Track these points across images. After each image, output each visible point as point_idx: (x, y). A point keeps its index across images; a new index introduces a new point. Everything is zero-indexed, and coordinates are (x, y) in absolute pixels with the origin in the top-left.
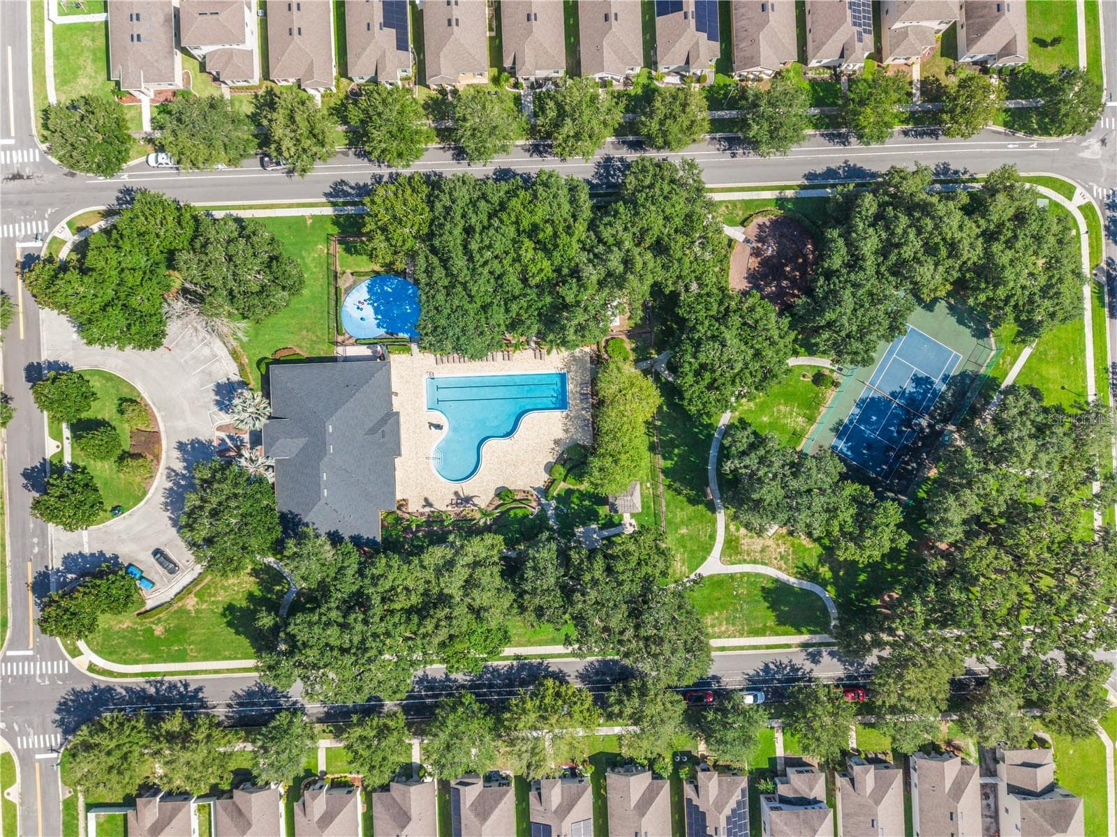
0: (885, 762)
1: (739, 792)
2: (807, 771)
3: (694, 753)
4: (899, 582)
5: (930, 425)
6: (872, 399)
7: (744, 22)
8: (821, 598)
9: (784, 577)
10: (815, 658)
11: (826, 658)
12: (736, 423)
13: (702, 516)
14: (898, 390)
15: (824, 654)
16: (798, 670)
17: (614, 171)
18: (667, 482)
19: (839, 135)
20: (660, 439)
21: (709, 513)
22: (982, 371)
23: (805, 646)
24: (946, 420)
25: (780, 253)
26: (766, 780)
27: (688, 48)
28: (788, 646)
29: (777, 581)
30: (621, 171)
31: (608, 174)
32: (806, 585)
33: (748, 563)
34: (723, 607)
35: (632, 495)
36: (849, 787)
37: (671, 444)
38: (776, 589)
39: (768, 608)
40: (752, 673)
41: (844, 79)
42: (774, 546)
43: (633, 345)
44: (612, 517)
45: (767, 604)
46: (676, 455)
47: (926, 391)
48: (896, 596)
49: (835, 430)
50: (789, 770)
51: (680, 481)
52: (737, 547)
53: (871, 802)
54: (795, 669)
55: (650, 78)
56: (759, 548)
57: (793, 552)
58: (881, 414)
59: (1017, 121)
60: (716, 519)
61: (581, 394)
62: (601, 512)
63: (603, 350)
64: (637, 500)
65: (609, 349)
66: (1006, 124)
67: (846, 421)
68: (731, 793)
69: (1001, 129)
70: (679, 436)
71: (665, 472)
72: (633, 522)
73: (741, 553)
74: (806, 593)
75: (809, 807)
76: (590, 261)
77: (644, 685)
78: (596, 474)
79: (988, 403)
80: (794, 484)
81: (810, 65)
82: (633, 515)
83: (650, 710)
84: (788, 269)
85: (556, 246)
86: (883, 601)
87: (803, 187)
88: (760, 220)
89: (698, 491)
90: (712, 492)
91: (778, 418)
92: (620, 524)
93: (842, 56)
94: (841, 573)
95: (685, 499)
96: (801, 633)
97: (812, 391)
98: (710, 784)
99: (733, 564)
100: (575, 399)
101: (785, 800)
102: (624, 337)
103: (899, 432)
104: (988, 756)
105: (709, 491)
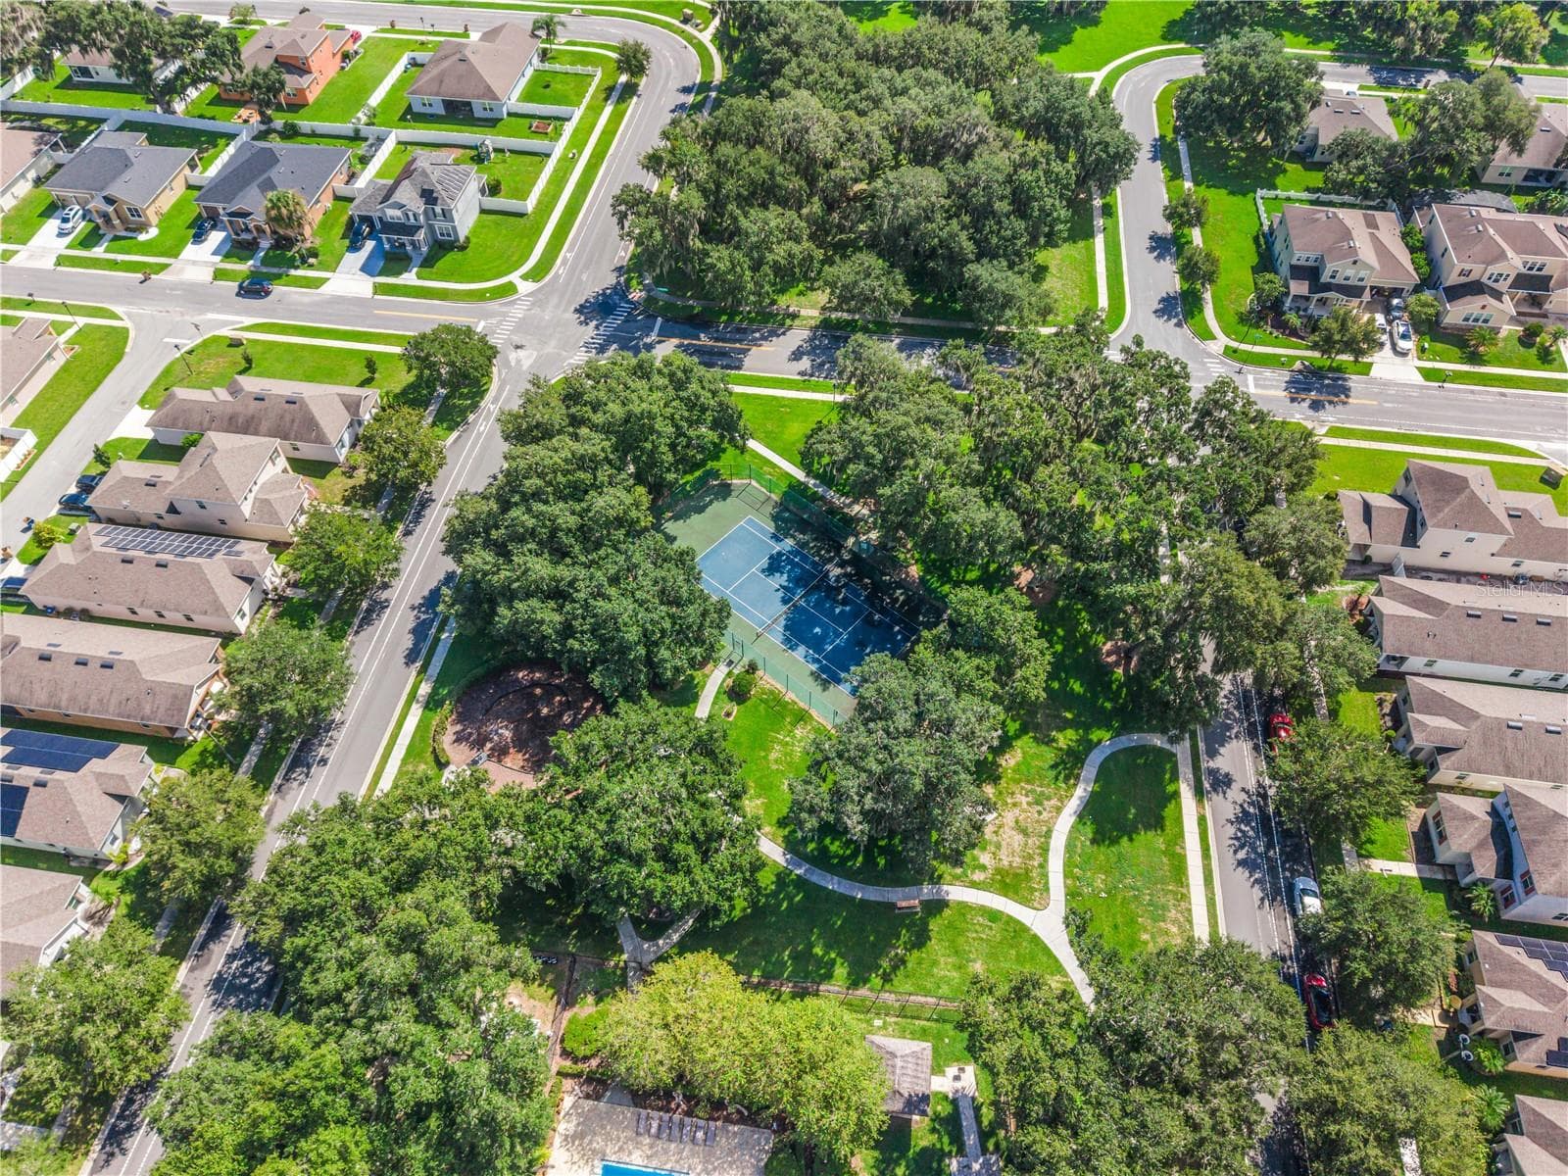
0: (1395, 703)
1: (1508, 950)
2: (1438, 824)
3: (1442, 1035)
4: (1086, 636)
5: (842, 564)
6: (786, 628)
7: (113, 701)
8: (1113, 754)
9: (1073, 804)
10: (1222, 782)
11: (1222, 763)
12: (786, 832)
13: (951, 925)
14: (780, 594)
15: (1212, 764)
16: (1244, 811)
17: (245, 975)
18: (876, 980)
19: (369, 611)
20: (788, 979)
21: (947, 912)
22: (775, 497)
23: (1199, 793)
24: (838, 548)
25: (516, 720)
26: (1471, 900)
27: (97, 792)
28: (1202, 820)
29: (1081, 817)
30: (251, 963)
31: (244, 988)
32: (1089, 770)
33: (1046, 861)
34: (1132, 921)
35: (893, 1055)
36: (1454, 757)
37: (803, 958)
38: (1095, 821)
39: (1131, 840)
40: (1257, 892)
41: (289, 592)
42: (1017, 811)
43: (590, 999)
44: (936, 1118)
45: (1125, 840)
46: (827, 953)
47: (790, 561)
48: (1109, 645)
49: (825, 685)
50: (1440, 860)
51: (878, 956)
52: (1016, 875)
53: (1475, 725)
54: (1244, 817)
55: (114, 876)
56: (1018, 838)
57: (1028, 782)
58: (814, 621)
59: (452, 417)
60: (959, 903)
61: (658, 1136)
62: (924, 1143)
63: (580, 1066)
64: (904, 1046)
65: (582, 1051)
66: (451, 429)
67: (814, 667)
68: (1513, 966)
69: (455, 434)
70: (791, 941)
71: (857, 980)
72: (952, 1071)
73: (1027, 871)
74: (1103, 773)
75: (1510, 825)
76: (367, 1028)
77: (1309, 1106)
78: (834, 1119)
79: (822, 498)
80: (903, 721)
81: (243, 630)
82: (937, 1069)
83: (1366, 1098)
84: (545, 711)
85: (303, 1097)
86: (1117, 664)
87: (424, 669)
88: (447, 740)
89: (902, 925)
90: (906, 899)
91: (790, 764)
92: (954, 1102)
93: (249, 581)
94: (1069, 715)
95: (916, 953)
96: (1176, 794)
97: (756, 707)
98: (1508, 1004)
99: (1047, 889)
100: (666, 1151)
101: (1506, 868)
102: (568, 1014)
103: (845, 602)
104: (1360, 570)
105: (904, 904)
